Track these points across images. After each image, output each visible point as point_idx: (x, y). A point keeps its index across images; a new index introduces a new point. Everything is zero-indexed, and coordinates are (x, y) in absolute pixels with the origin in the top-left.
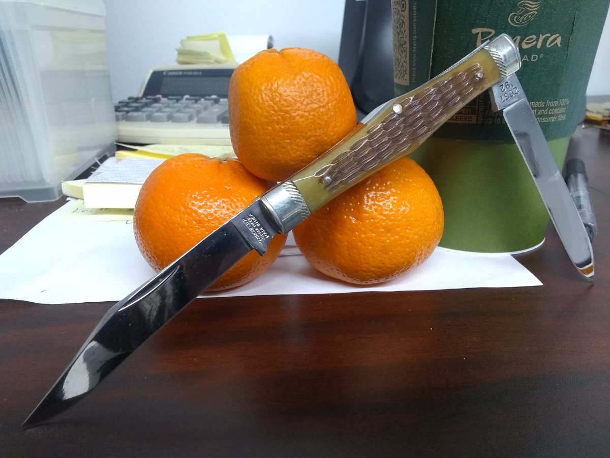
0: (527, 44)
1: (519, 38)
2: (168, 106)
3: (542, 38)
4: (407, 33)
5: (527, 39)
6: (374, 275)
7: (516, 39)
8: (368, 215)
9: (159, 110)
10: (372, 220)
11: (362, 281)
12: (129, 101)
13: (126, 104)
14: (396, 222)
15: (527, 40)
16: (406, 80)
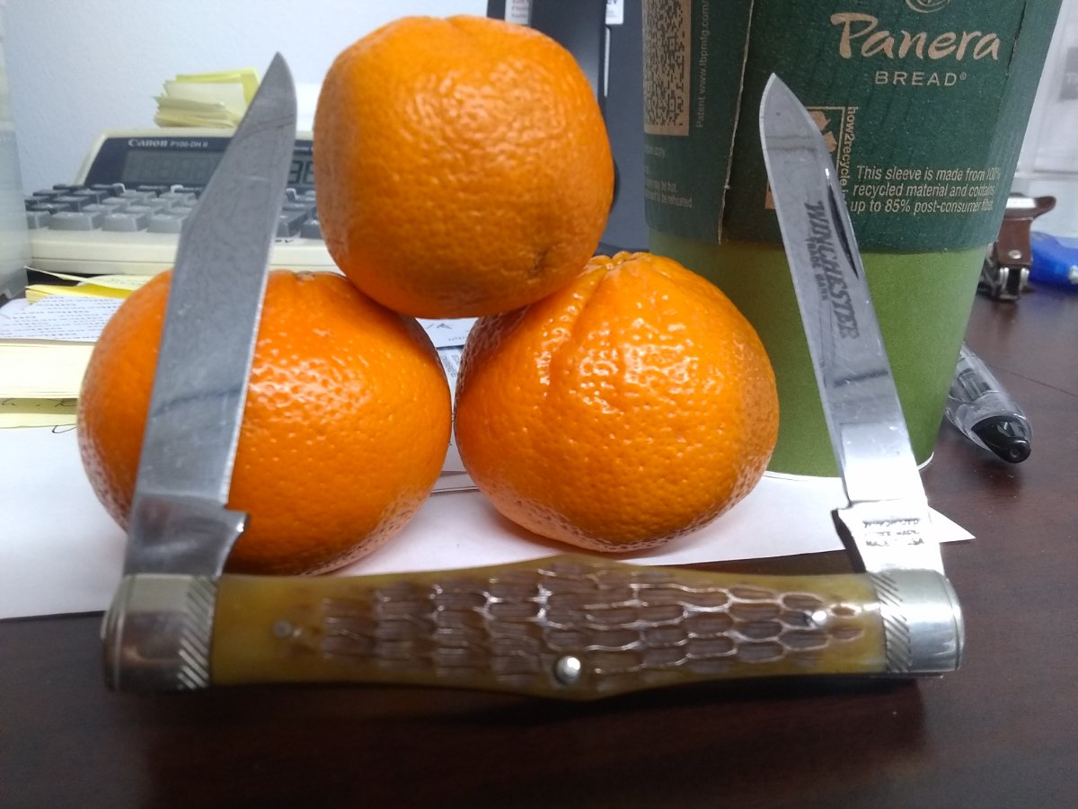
0: (938, 49)
1: (923, 36)
2: (139, 203)
3: (966, 38)
4: (687, 27)
5: (940, 38)
6: (643, 531)
7: (919, 38)
8: (636, 395)
9: (121, 210)
10: (646, 407)
11: (615, 543)
12: (55, 192)
13: (50, 198)
14: (697, 413)
15: (939, 42)
16: (681, 124)
